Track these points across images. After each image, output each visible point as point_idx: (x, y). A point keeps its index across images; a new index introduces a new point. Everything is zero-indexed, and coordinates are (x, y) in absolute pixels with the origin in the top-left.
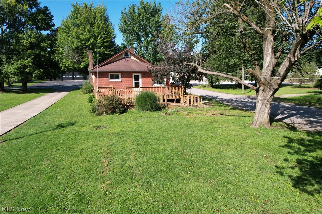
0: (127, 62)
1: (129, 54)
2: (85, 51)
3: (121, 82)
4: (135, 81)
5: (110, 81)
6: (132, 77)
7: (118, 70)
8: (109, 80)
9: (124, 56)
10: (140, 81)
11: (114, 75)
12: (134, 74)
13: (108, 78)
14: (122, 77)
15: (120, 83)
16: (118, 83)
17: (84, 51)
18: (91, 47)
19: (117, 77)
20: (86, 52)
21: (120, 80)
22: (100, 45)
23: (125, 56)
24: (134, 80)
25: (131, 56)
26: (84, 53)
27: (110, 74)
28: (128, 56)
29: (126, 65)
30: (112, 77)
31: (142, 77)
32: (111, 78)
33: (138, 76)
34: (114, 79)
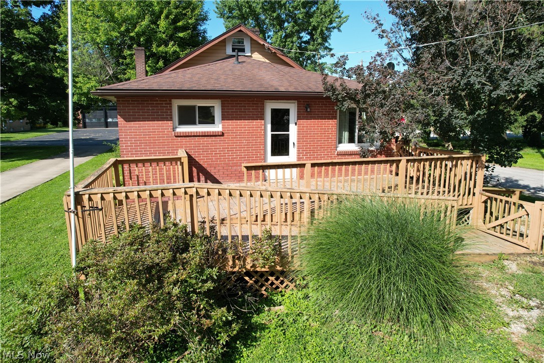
0: (240, 65)
1: (247, 45)
2: (129, 52)
3: (223, 135)
4: (272, 131)
5: (178, 130)
6: (262, 117)
7: (209, 87)
8: (174, 129)
9: (229, 51)
10: (293, 131)
11: (194, 107)
12: (270, 106)
13: (171, 119)
14: (224, 118)
15: (218, 139)
16: (210, 139)
17: (127, 52)
18: (142, 39)
19: (207, 116)
20: (132, 55)
21: (217, 127)
22: (167, 36)
23: (233, 50)
24: (269, 127)
25: (252, 52)
26: (125, 58)
27: (176, 103)
28: (243, 50)
29: (238, 73)
30: (187, 117)
31: (299, 118)
32: (183, 121)
33: (287, 112)
34: (193, 123)
